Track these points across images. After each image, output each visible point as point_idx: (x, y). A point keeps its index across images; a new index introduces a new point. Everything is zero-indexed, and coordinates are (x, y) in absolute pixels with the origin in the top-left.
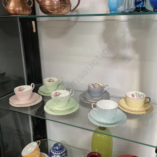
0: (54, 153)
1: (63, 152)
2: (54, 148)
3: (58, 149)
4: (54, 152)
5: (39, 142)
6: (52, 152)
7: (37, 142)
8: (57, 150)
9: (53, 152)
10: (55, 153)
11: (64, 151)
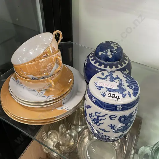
0: (100, 65)
1: (124, 65)
2: (100, 53)
3: (111, 57)
4: (98, 64)
5: (59, 34)
6: (93, 62)
7: (54, 33)
8: (107, 59)
9: (95, 63)
10: (102, 67)
11: (125, 63)
